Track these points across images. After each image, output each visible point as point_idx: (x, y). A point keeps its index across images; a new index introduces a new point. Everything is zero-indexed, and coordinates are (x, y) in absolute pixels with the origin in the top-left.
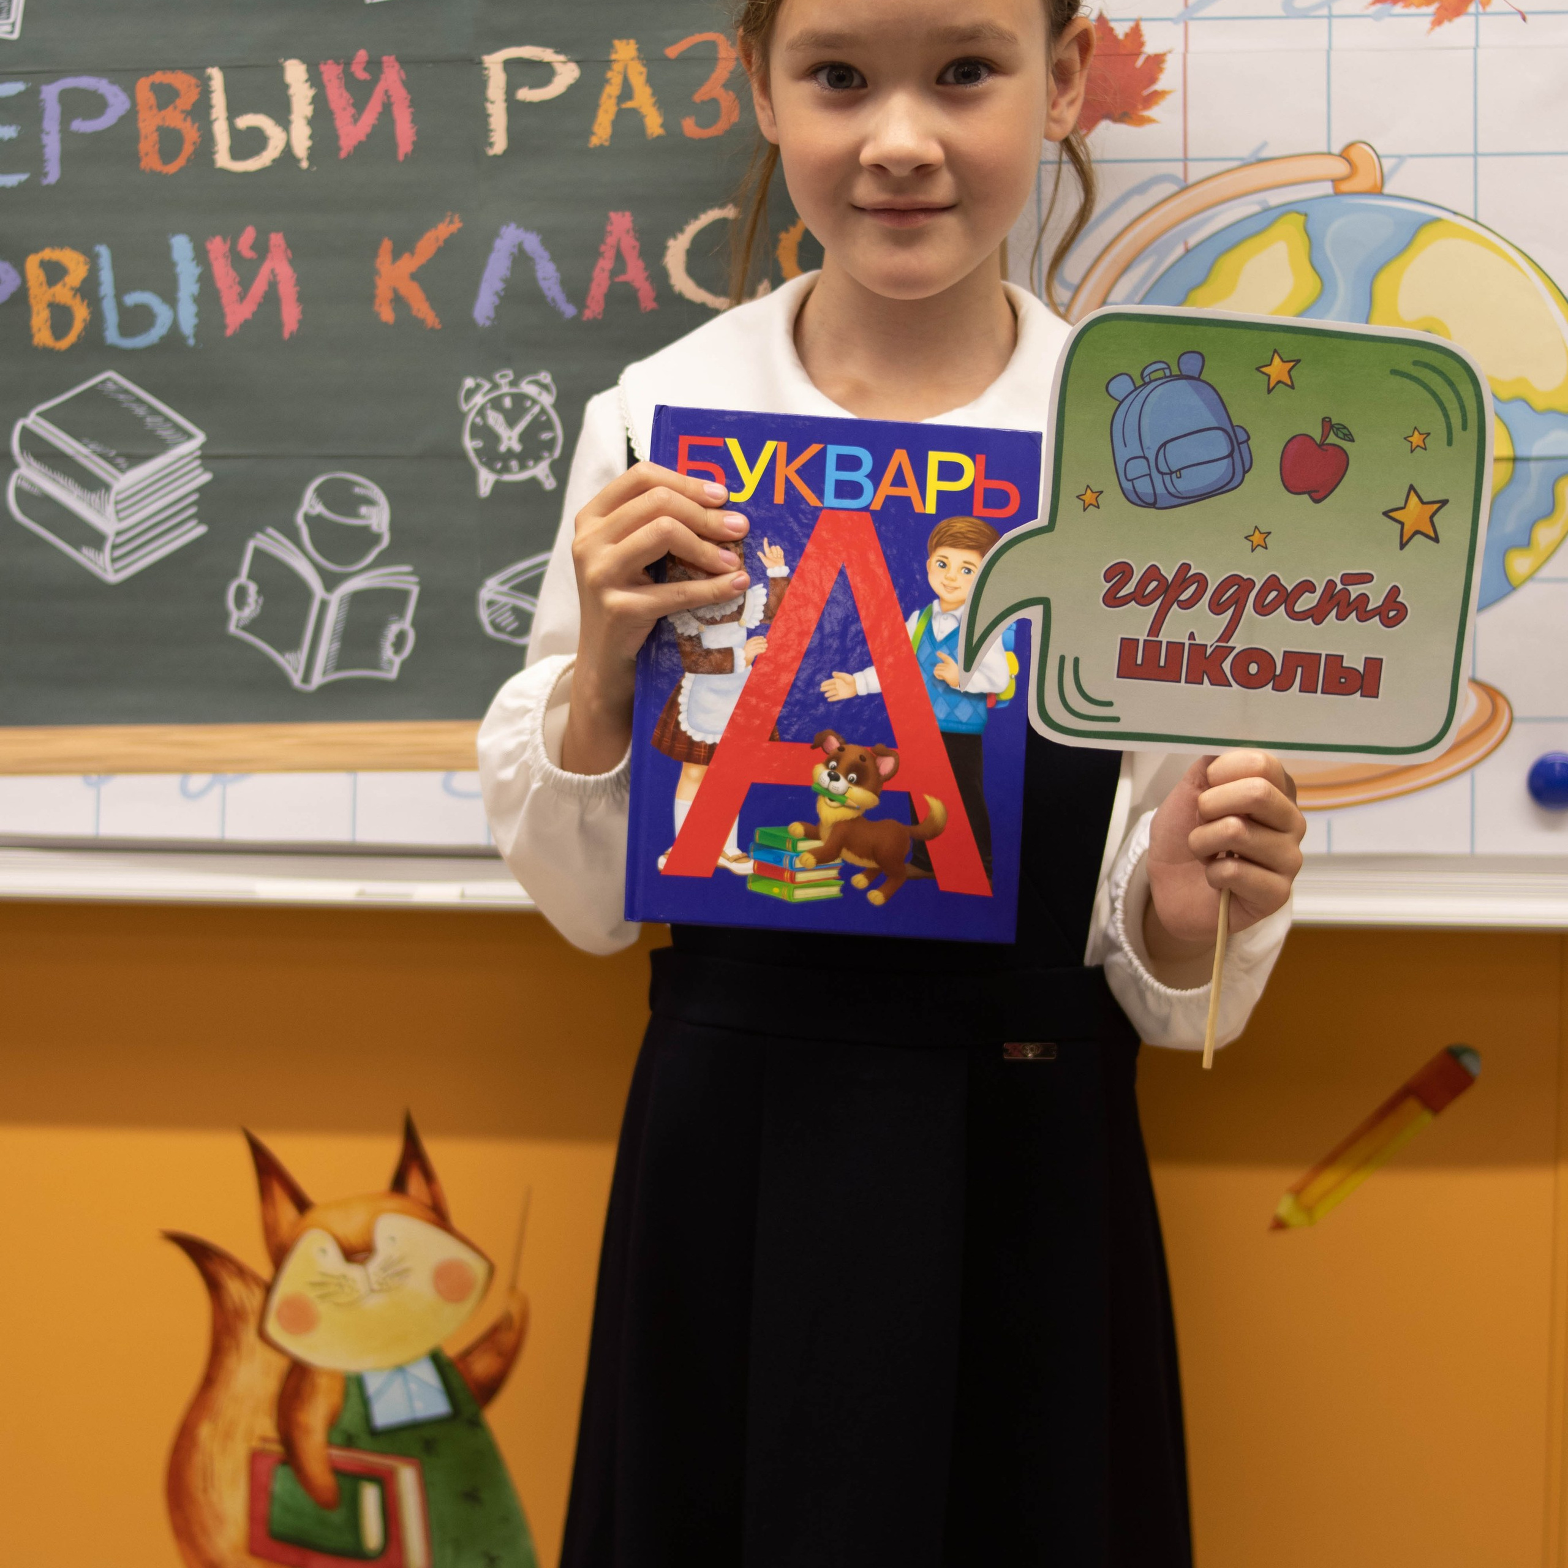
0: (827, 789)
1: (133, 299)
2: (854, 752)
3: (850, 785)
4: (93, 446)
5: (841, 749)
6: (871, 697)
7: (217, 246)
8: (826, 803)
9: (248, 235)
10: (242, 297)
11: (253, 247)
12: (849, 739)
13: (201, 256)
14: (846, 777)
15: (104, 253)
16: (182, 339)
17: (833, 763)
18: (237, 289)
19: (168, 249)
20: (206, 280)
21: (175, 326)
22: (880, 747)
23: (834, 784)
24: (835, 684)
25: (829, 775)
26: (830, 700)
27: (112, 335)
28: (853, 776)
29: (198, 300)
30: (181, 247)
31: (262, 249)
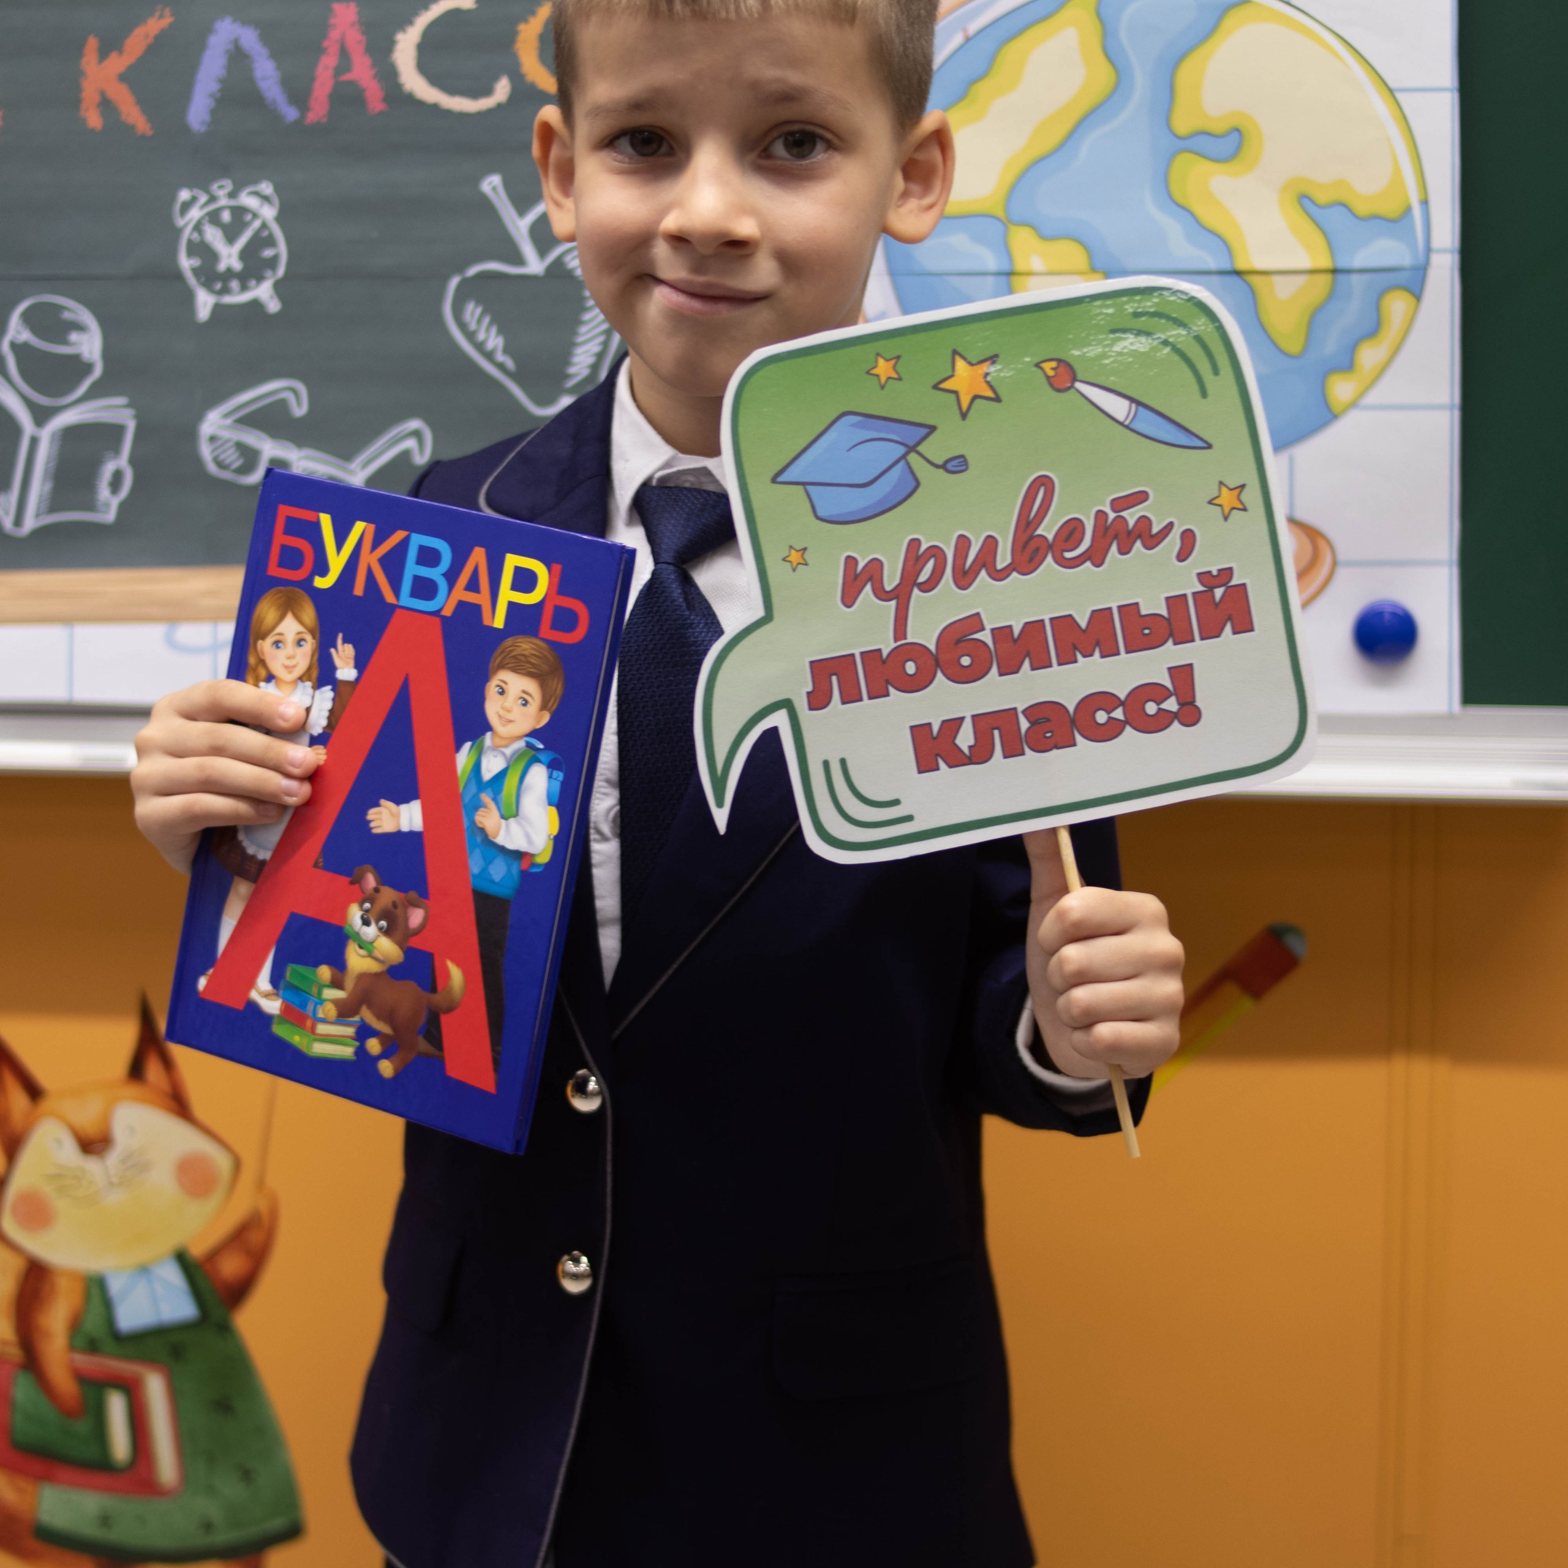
0: (358, 934)
2: (388, 895)
3: (379, 934)
5: (376, 890)
6: (412, 835)
8: (355, 950)
12: (385, 879)
14: (377, 923)
17: (367, 905)
22: (413, 895)
23: (365, 929)
24: (380, 813)
25: (362, 917)
26: (375, 831)
28: (383, 923)
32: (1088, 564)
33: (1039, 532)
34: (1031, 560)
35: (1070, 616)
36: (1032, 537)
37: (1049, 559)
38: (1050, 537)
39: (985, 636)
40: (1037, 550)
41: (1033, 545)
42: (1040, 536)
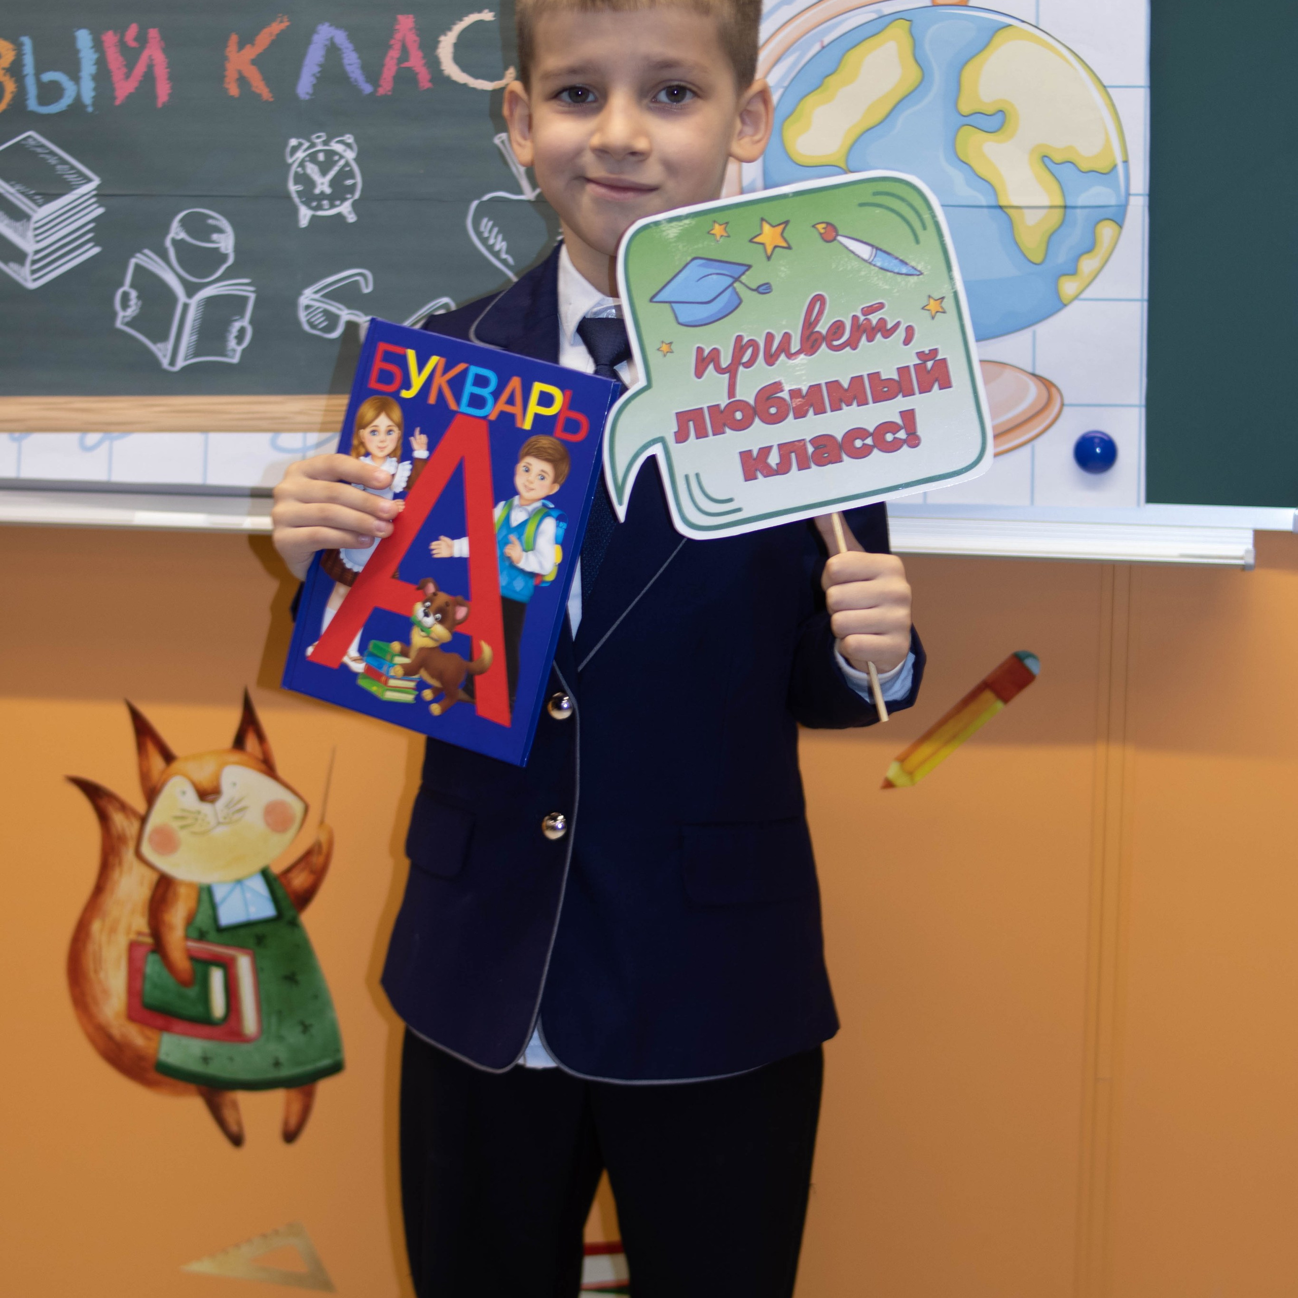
0: (420, 622)
1: (48, 77)
2: (442, 597)
3: (436, 622)
4: (18, 187)
5: (435, 593)
6: (461, 560)
7: (110, 38)
9: (133, 31)
10: (128, 76)
11: (136, 39)
13: (98, 45)
14: (434, 615)
15: (27, 41)
16: (84, 106)
17: (428, 603)
18: (125, 70)
19: (73, 40)
20: (101, 63)
21: (78, 98)
22: (459, 597)
23: (426, 619)
24: (440, 545)
25: (424, 611)
26: (435, 557)
27: (32, 104)
28: (439, 615)
29: (96, 78)
30: (84, 38)
31: (142, 40)
32: (848, 349)
33: (817, 329)
34: (812, 347)
35: (837, 382)
36: (812, 333)
37: (824, 346)
38: (824, 332)
39: (785, 395)
40: (816, 340)
41: (813, 337)
42: (818, 332)
